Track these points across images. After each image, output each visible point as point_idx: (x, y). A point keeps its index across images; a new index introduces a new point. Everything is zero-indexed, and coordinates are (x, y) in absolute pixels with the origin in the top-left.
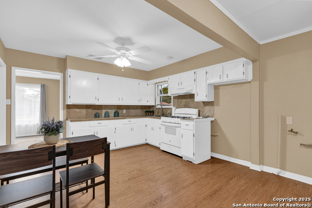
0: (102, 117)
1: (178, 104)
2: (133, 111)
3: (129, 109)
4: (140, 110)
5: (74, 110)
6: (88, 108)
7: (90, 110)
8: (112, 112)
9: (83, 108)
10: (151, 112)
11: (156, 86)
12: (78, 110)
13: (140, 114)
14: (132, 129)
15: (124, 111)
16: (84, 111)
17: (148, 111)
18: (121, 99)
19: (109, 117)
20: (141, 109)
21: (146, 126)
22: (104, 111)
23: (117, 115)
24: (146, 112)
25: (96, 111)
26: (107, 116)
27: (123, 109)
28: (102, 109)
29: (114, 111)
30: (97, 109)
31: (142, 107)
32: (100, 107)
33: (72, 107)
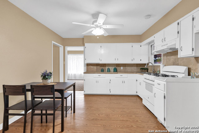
0: (106, 72)
1: (167, 61)
2: (129, 69)
3: (126, 67)
4: (135, 68)
5: (90, 67)
6: (98, 66)
7: (98, 67)
8: (112, 69)
9: (95, 66)
10: (145, 69)
11: (150, 46)
12: (92, 67)
13: (136, 71)
14: (123, 82)
15: (122, 68)
16: (95, 67)
17: (143, 69)
18: (117, 59)
19: (110, 71)
20: (137, 67)
21: (137, 81)
22: (107, 68)
23: (116, 71)
24: (141, 69)
25: (102, 68)
26: (109, 71)
27: (121, 66)
28: (106, 66)
29: (113, 68)
30: (103, 67)
31: (137, 65)
32: (104, 65)
33: (89, 65)
